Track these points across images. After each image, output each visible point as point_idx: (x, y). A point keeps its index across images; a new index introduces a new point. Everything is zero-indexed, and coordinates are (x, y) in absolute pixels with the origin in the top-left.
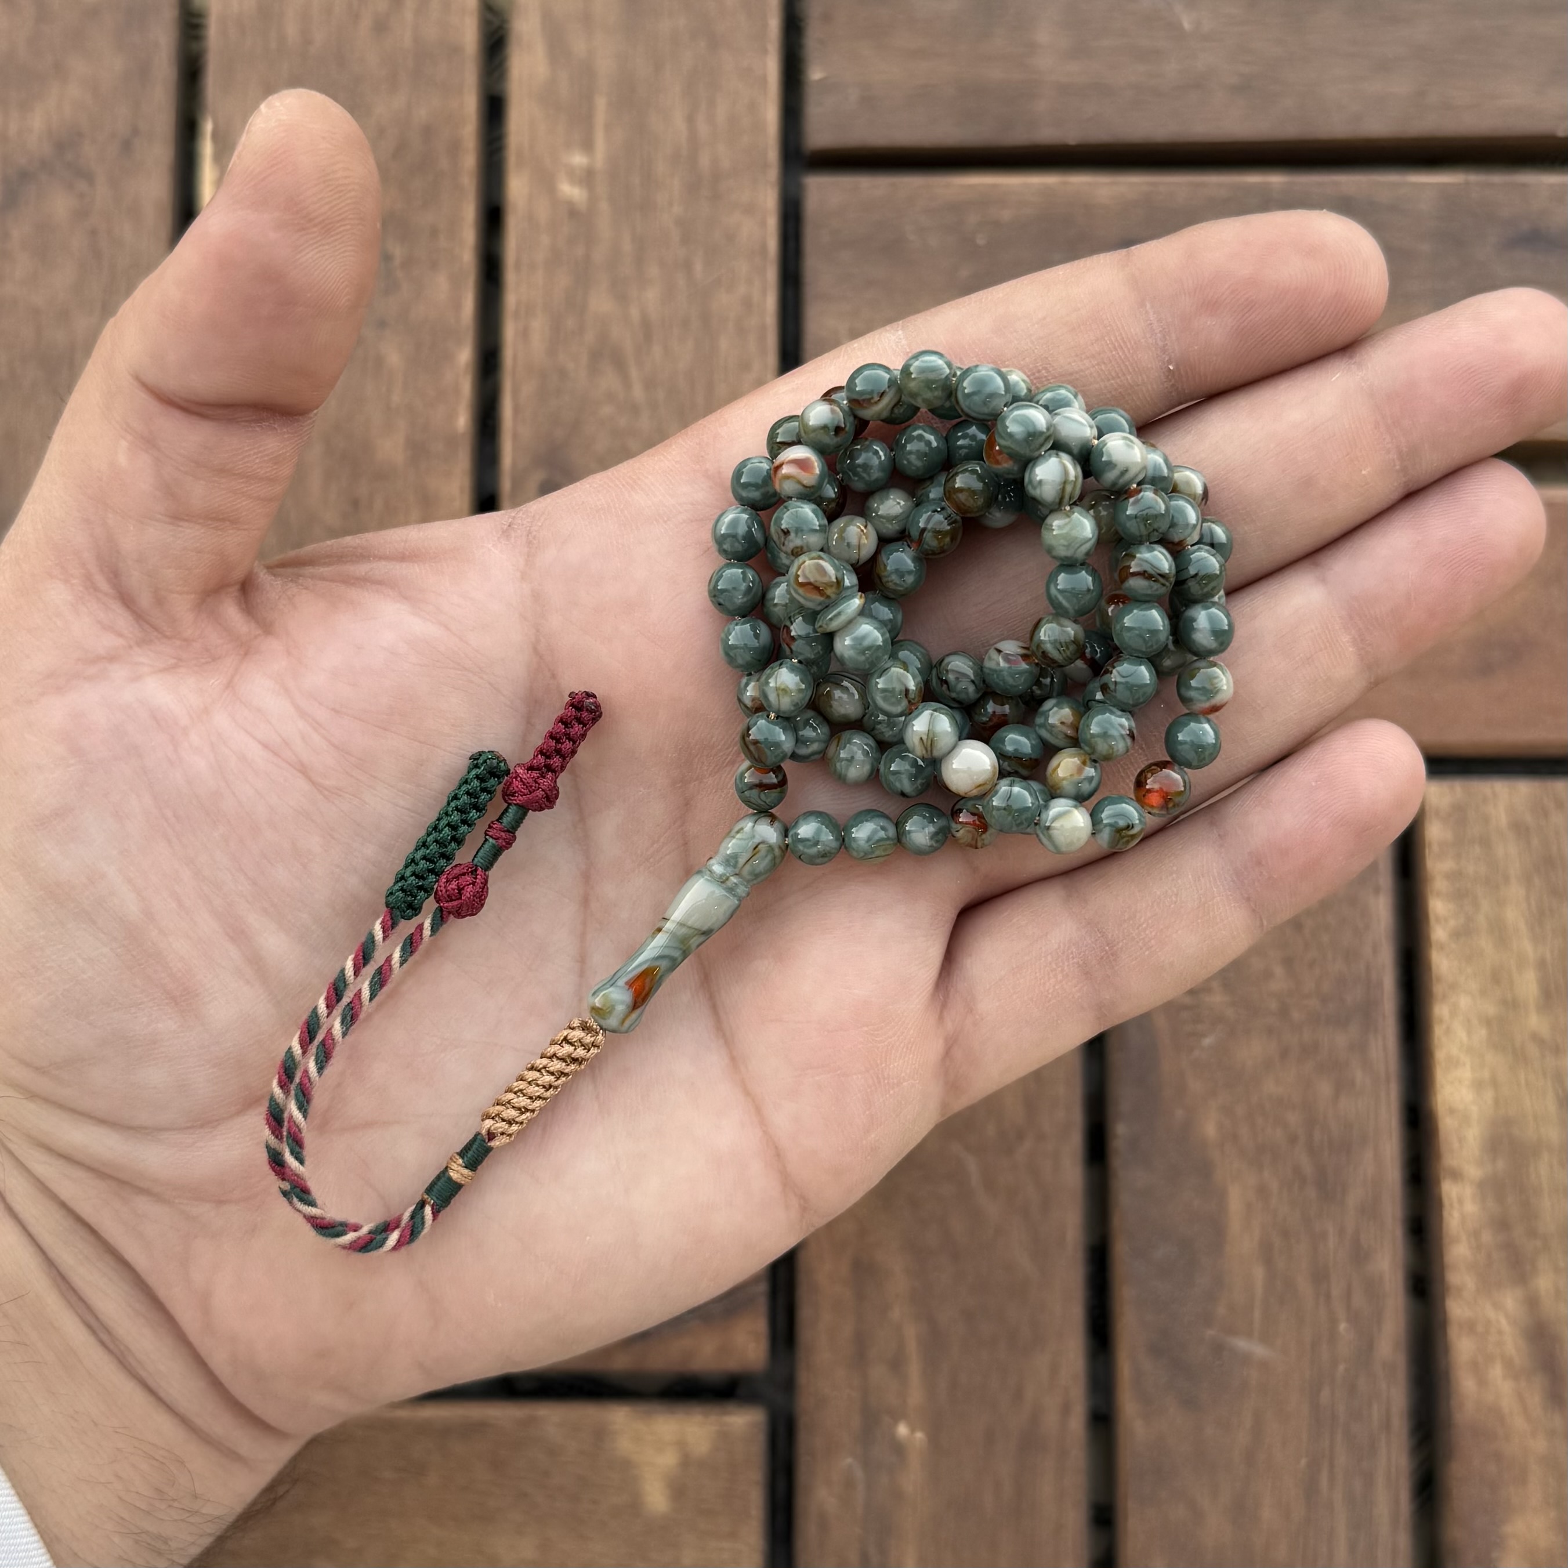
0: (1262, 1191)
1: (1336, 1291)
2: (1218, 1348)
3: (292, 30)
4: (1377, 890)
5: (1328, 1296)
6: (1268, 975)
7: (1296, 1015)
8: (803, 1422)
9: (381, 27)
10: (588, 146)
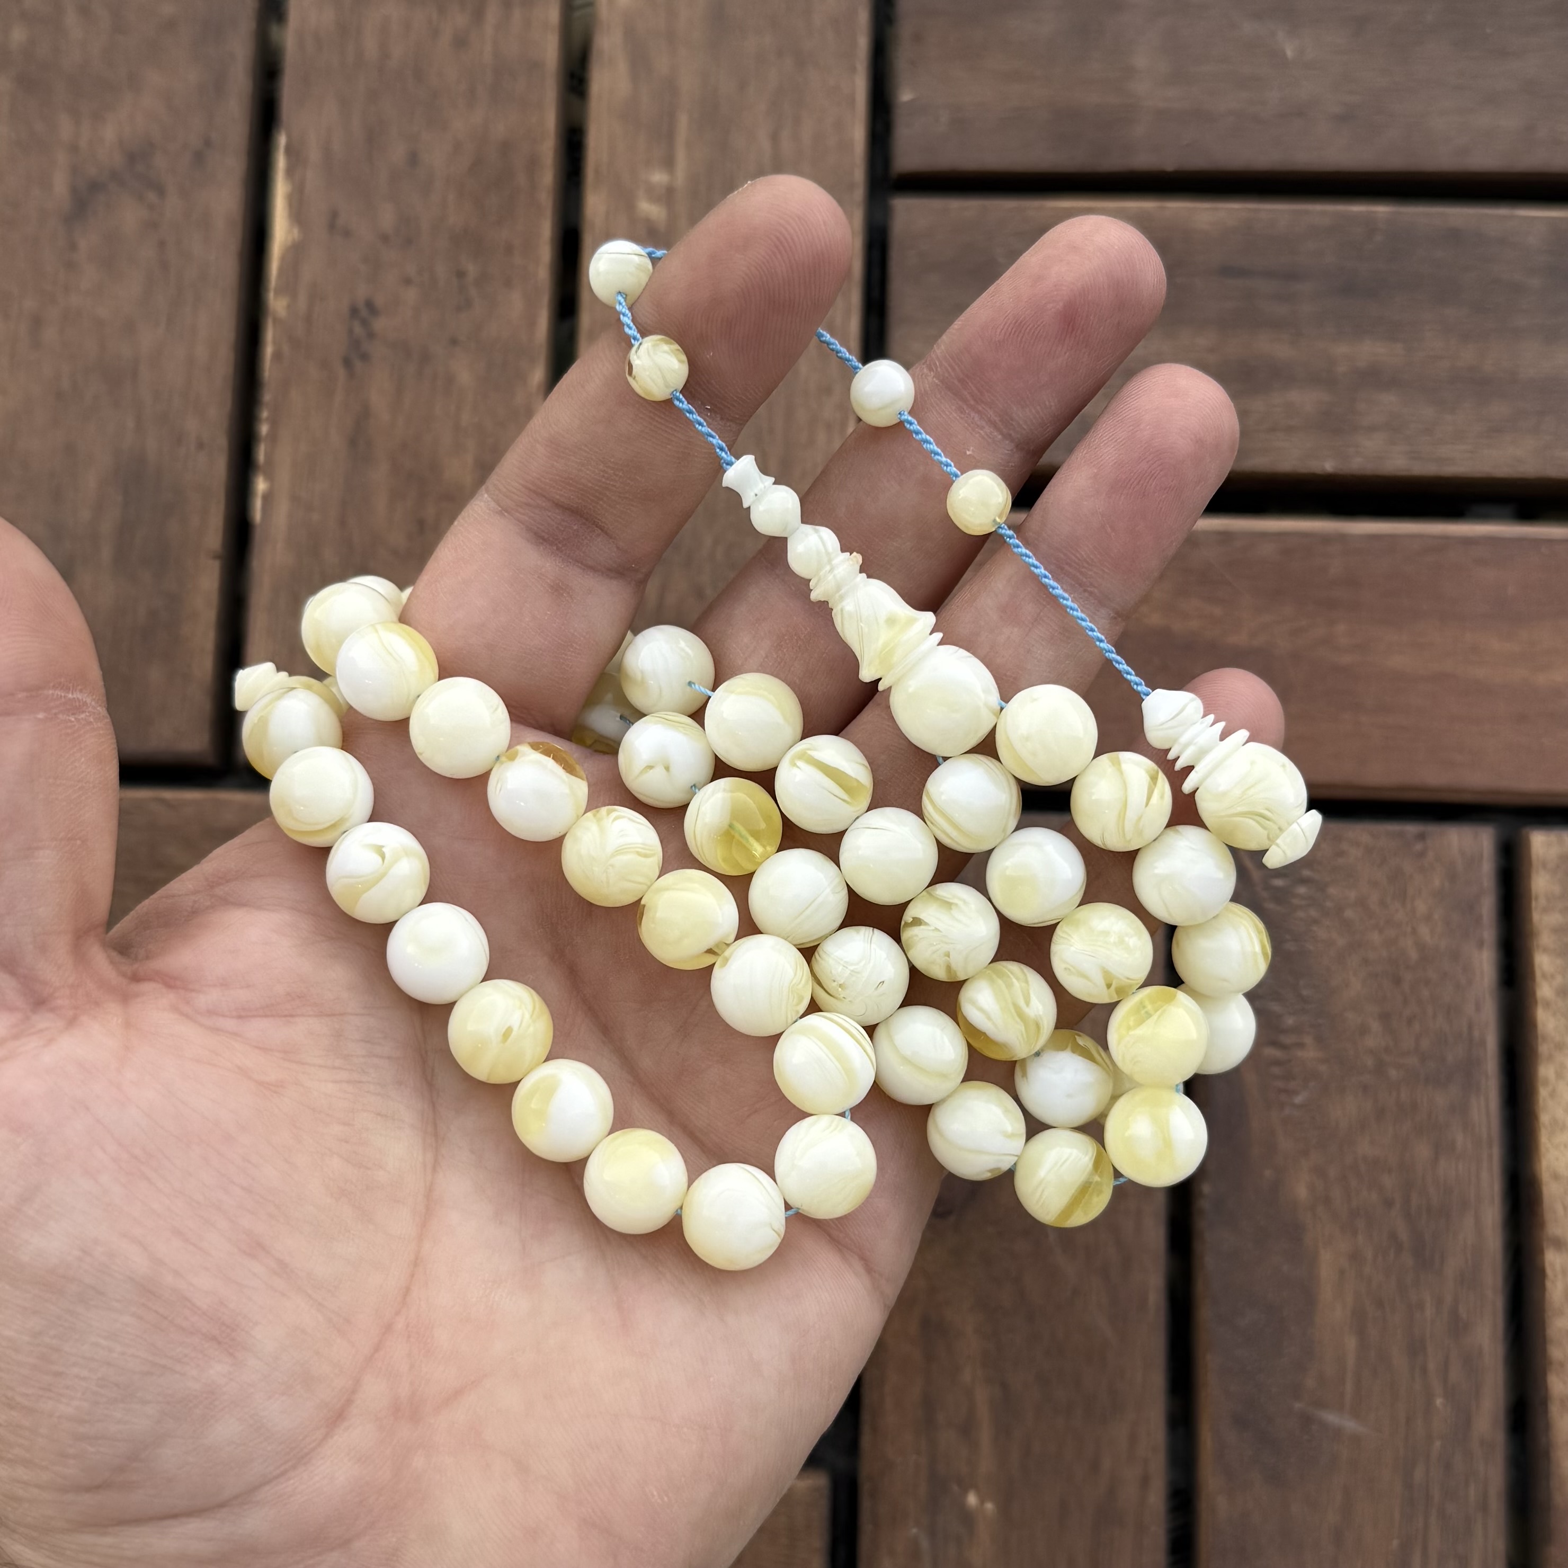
0: (1355, 1257)
1: (1431, 1366)
2: (1307, 1421)
3: (371, 45)
4: (1480, 944)
5: (1424, 1370)
6: (1364, 1030)
7: (1393, 1073)
8: (865, 1488)
9: (460, 42)
10: (669, 163)
